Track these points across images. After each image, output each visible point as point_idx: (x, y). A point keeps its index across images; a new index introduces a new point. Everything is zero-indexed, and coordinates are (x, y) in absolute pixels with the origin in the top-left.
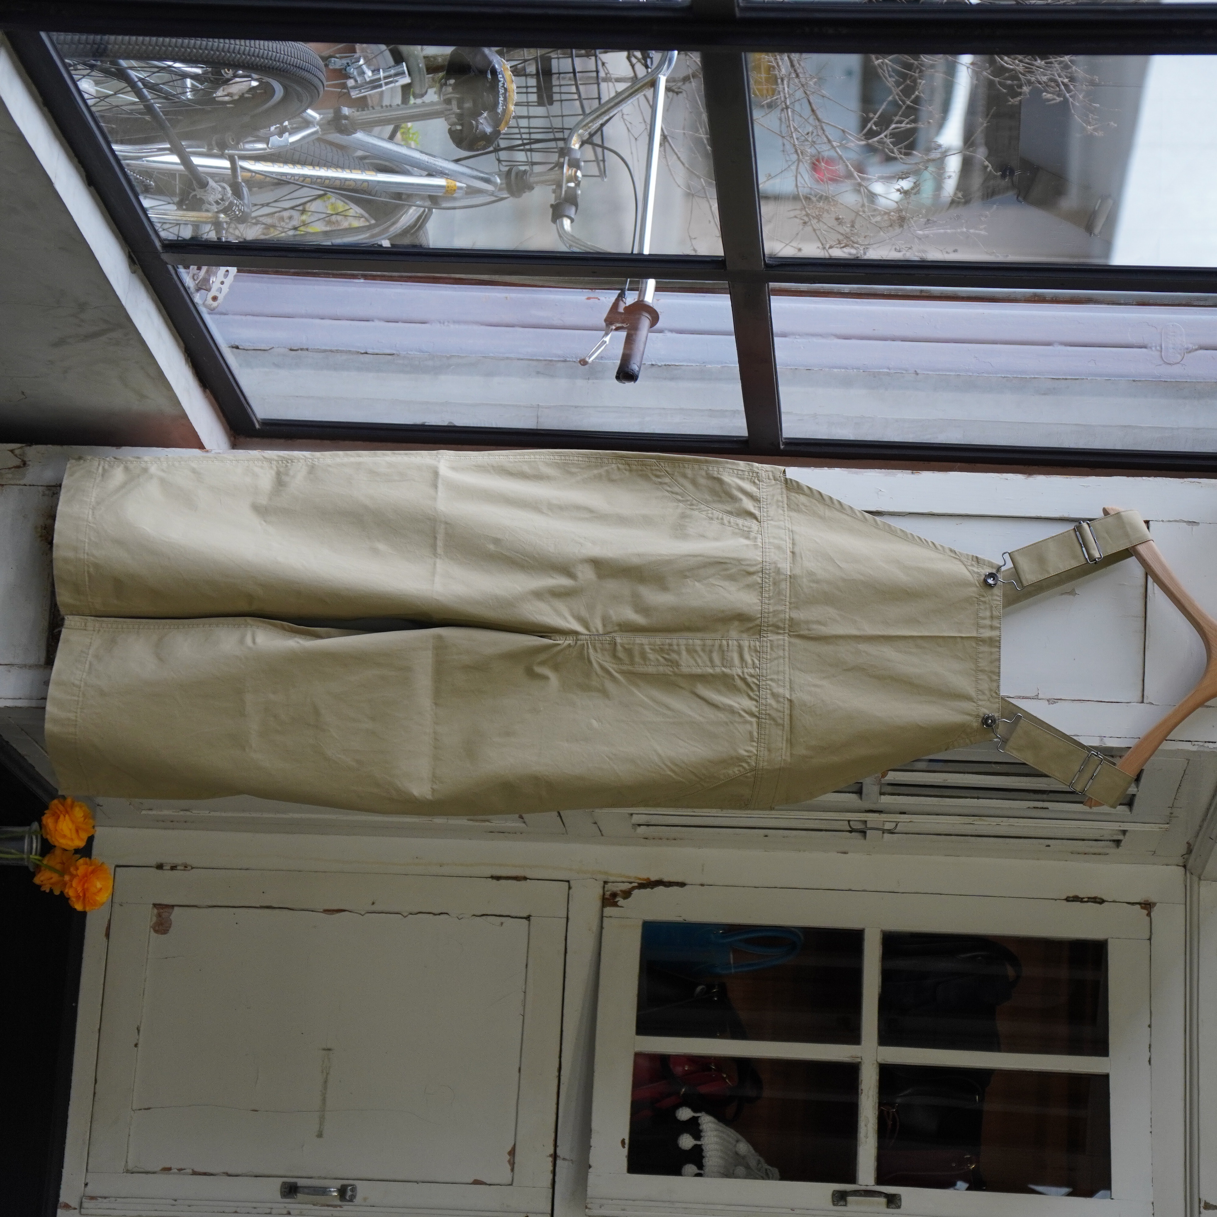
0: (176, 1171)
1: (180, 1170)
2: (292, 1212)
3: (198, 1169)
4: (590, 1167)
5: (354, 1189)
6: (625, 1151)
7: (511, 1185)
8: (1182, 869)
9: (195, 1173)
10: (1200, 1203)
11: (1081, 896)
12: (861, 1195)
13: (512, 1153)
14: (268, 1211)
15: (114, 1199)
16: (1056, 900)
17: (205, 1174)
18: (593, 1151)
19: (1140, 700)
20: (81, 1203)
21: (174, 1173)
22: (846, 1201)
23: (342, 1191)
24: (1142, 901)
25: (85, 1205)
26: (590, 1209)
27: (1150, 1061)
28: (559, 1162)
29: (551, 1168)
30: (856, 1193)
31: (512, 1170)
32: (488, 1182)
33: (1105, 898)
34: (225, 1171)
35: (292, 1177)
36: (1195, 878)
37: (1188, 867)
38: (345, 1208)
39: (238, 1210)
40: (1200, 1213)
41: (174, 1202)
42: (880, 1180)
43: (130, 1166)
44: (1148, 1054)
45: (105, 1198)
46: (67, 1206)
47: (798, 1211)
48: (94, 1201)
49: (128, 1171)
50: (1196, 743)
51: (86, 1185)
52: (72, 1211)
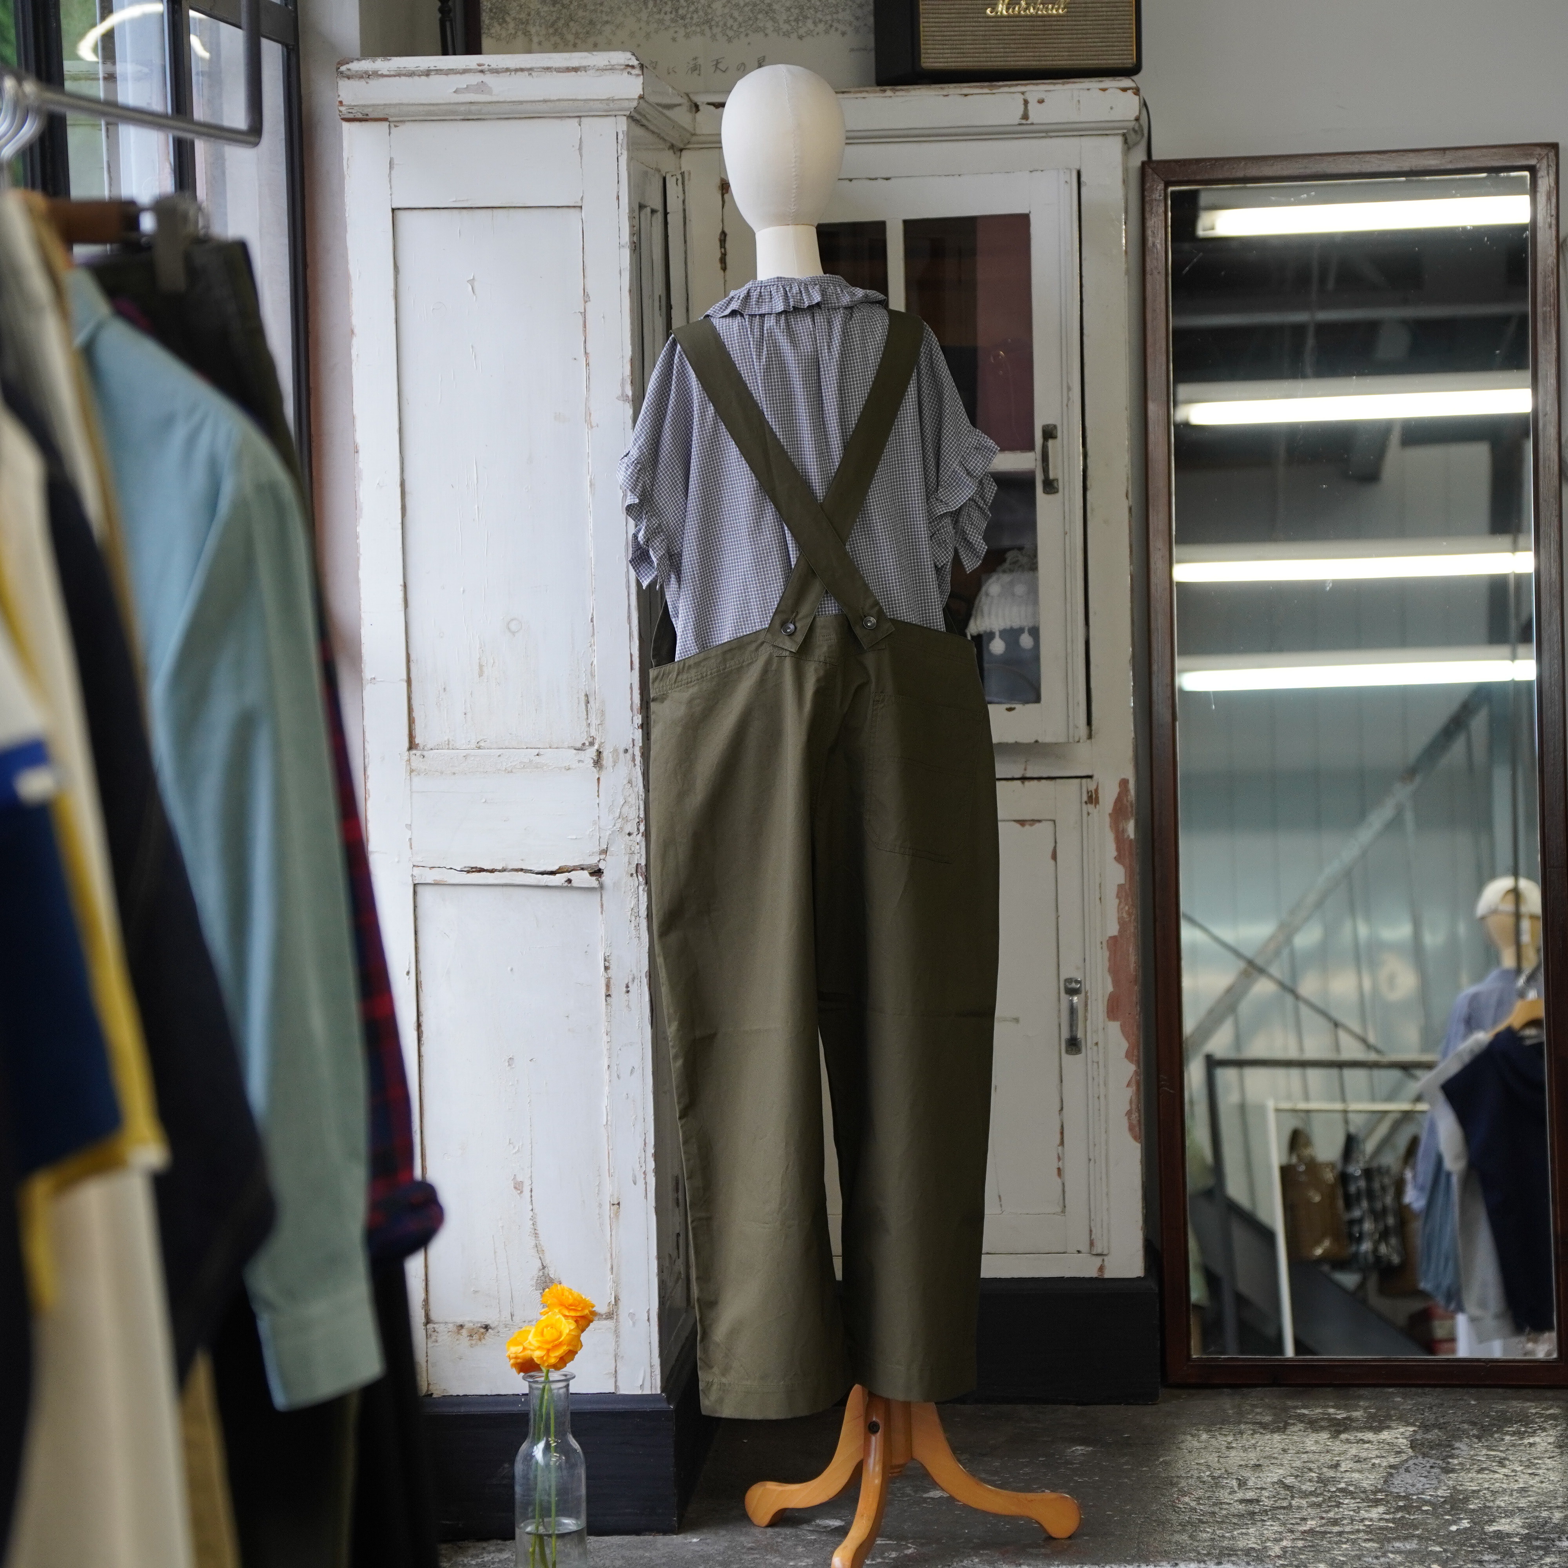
0: (1060, 1163)
1: (1059, 1159)
2: (1095, 1041)
3: (1058, 1141)
4: (1037, 742)
5: (1069, 980)
6: (1019, 707)
7: (1054, 821)
8: (684, 153)
9: (1062, 1143)
10: (1020, 124)
11: (719, 255)
12: (1048, 465)
13: (1022, 822)
14: (1095, 1065)
15: (1092, 1222)
16: (725, 281)
17: (1062, 1133)
18: (1021, 740)
19: (579, 209)
20: (1097, 1255)
21: (1063, 1163)
22: (1053, 480)
23: (1072, 992)
24: (720, 192)
25: (1099, 1251)
26: (1080, 739)
27: (887, 179)
28: (1028, 775)
29: (1036, 782)
30: (1046, 470)
31: (1039, 821)
32: (1053, 845)
33: (720, 231)
34: (1057, 1113)
35: (1060, 1045)
36: (694, 139)
37: (682, 146)
38: (1088, 988)
39: (1096, 1096)
40: (1032, 124)
41: (1092, 1161)
42: (1031, 447)
43: (1059, 1210)
44: (880, 181)
45: (1091, 1231)
46: (1101, 1269)
47: (1067, 527)
48: (1095, 1241)
49: (1063, 1211)
50: (619, 152)
51: (1079, 1252)
52: (1106, 1263)
